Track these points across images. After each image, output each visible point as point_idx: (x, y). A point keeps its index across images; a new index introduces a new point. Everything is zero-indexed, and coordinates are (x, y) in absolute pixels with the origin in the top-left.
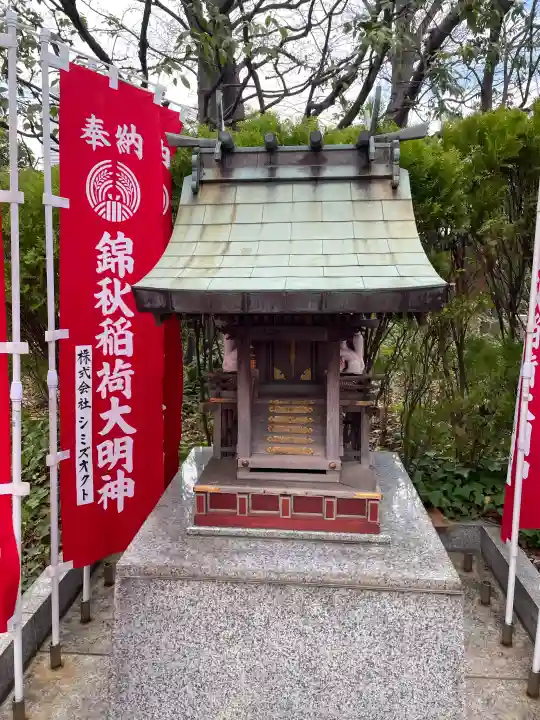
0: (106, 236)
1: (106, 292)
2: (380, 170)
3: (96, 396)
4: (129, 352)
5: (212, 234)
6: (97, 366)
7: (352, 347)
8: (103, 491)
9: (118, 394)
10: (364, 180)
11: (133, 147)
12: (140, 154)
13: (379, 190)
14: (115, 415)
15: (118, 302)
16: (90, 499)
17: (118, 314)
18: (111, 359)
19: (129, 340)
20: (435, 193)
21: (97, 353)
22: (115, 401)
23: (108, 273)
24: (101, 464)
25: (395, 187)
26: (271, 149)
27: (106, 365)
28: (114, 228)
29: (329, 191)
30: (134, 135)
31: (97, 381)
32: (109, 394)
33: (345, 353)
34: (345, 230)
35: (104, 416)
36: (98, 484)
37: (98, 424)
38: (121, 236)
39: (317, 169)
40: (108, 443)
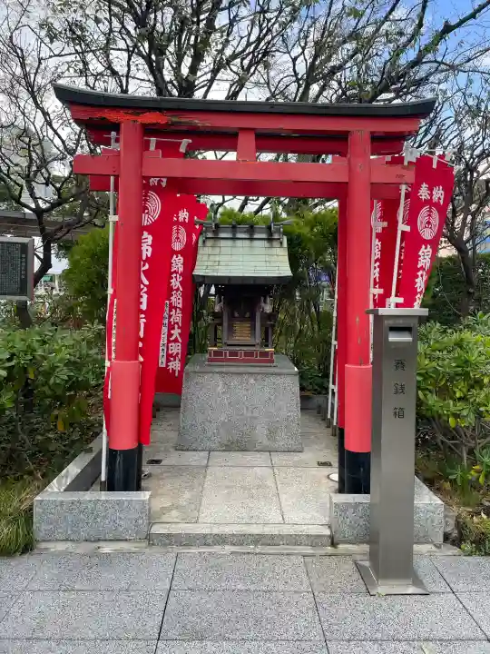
0: (175, 256)
1: (174, 279)
2: (276, 236)
3: (170, 322)
4: (180, 306)
5: (212, 258)
6: (170, 311)
7: (265, 302)
8: (170, 364)
9: (177, 323)
10: (270, 239)
11: (185, 218)
12: (187, 221)
13: (276, 244)
14: (176, 332)
15: (178, 284)
16: (164, 366)
17: (178, 289)
18: (176, 308)
19: (181, 301)
20: (299, 244)
21: (171, 304)
22: (176, 326)
23: (175, 272)
24: (170, 352)
25: (281, 243)
26: (234, 227)
27: (174, 310)
28: (177, 253)
29: (256, 243)
30: (186, 213)
31: (170, 316)
32: (175, 323)
33: (263, 305)
34: (263, 258)
35: (172, 332)
36: (168, 361)
37: (170, 335)
38: (179, 256)
39: (251, 235)
40: (173, 344)
